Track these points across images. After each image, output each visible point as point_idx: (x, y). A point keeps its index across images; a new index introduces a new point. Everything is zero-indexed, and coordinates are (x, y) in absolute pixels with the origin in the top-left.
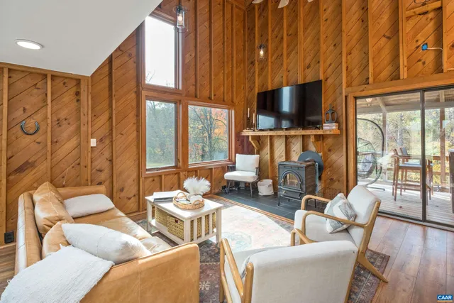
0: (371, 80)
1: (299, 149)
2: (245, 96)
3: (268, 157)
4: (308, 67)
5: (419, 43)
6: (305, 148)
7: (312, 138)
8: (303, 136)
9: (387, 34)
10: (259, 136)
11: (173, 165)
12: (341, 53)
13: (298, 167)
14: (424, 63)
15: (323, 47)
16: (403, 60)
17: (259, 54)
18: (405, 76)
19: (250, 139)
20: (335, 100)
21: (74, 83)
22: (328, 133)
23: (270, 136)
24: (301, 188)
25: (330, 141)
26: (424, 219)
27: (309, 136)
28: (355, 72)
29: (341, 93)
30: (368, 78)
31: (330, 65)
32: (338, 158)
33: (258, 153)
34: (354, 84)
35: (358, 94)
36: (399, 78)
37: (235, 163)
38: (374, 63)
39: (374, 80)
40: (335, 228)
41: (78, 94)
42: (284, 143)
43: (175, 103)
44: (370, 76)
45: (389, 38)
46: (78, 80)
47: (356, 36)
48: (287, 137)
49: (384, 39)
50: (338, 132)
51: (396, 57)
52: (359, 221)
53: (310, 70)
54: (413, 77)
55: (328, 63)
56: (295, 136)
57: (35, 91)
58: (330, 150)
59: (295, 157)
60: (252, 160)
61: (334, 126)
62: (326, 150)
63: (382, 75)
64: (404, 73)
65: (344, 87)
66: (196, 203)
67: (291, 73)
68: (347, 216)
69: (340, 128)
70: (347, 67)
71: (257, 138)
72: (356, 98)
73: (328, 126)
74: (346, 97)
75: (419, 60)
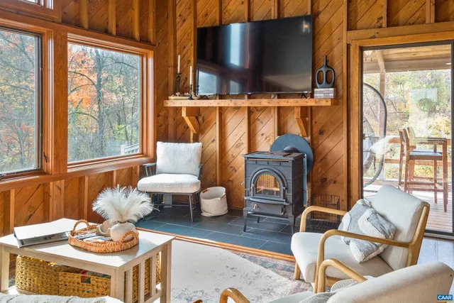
0: (384, 23)
1: (272, 131)
3: (215, 146)
6: (281, 130)
7: (297, 112)
8: (279, 109)
10: (198, 108)
11: (33, 167)
13: (280, 162)
18: (433, 20)
19: (184, 114)
23: (220, 108)
24: (285, 197)
27: (291, 108)
28: (362, 7)
29: (341, 39)
30: (381, 18)
32: (334, 145)
33: (196, 140)
34: (359, 26)
35: (366, 44)
37: (154, 159)
39: (388, 23)
40: (367, 254)
42: (246, 121)
48: (250, 111)
52: (402, 238)
56: (265, 108)
58: (321, 132)
59: (264, 145)
60: (188, 151)
62: (316, 132)
65: (345, 30)
66: (127, 238)
68: (384, 232)
69: (337, 95)
71: (195, 113)
72: (362, 49)
73: (320, 92)
74: (348, 45)
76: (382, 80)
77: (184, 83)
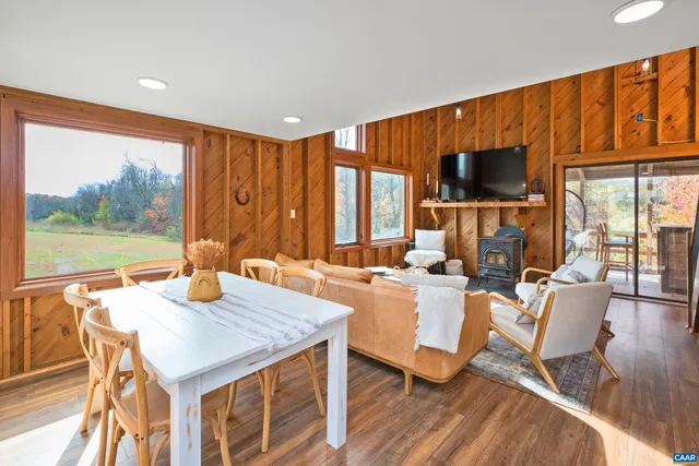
0: (582, 149)
1: (495, 223)
2: (422, 159)
3: (454, 233)
4: (508, 128)
5: (634, 113)
6: (502, 222)
7: (515, 212)
8: (502, 209)
9: (601, 100)
10: (442, 208)
11: (354, 241)
12: (548, 116)
13: (505, 243)
14: (639, 134)
15: (527, 107)
16: (618, 130)
17: (455, 113)
18: (620, 147)
19: (433, 212)
20: (541, 168)
21: (275, 148)
22: (535, 205)
23: (457, 208)
24: (508, 266)
25: (533, 215)
26: (636, 295)
27: (511, 209)
28: (565, 138)
29: (548, 161)
30: (579, 146)
31: (535, 129)
32: (543, 234)
33: (440, 228)
34: (562, 152)
35: (567, 163)
36: (613, 149)
37: (414, 240)
38: (586, 130)
39: (586, 148)
41: (278, 160)
42: (476, 217)
43: (357, 168)
44: (582, 144)
45: (602, 104)
46: (279, 145)
47: (567, 99)
48: (479, 210)
49: (597, 106)
50: (545, 204)
51: (610, 126)
53: (510, 132)
54: (628, 147)
55: (533, 125)
56: (491, 208)
57: (246, 158)
58: (533, 225)
59: (489, 232)
60: (437, 236)
61: (541, 197)
62: (529, 223)
63: (595, 143)
64: (618, 144)
65: (552, 155)
67: (484, 134)
69: (546, 200)
70: (555, 133)
71: (440, 211)
72: (565, 167)
73: (533, 197)
74: (554, 165)
75: (635, 131)
76: (582, 186)
77: (432, 192)
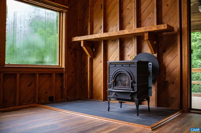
3: (102, 65)
13: (130, 64)
58: (164, 51)
77: (85, 30)
